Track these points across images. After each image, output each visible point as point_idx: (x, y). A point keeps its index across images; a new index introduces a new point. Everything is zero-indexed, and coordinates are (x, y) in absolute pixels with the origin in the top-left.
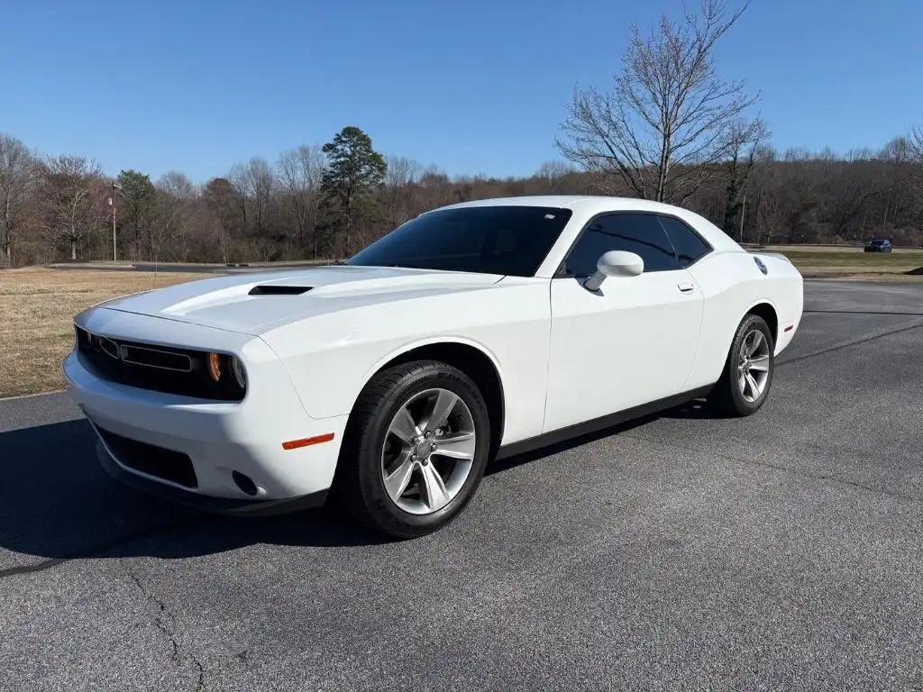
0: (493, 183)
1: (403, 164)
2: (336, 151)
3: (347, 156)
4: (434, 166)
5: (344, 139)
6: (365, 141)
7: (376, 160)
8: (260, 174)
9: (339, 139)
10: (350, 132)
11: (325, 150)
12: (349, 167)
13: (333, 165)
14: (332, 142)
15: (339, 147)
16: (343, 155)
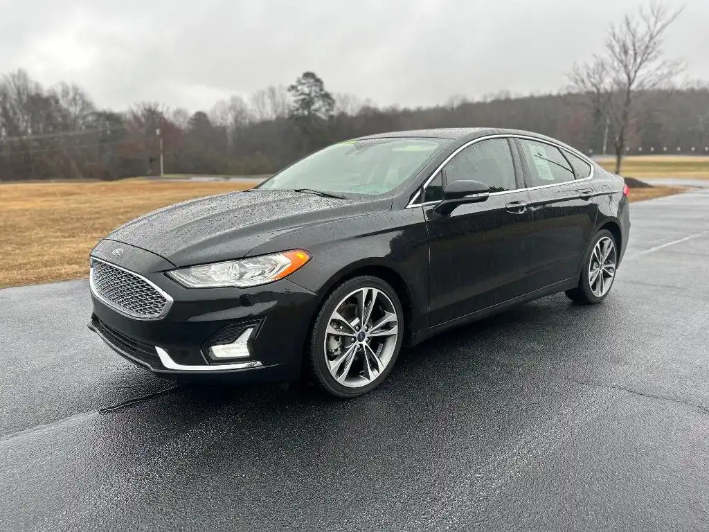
0: (407, 114)
1: (345, 99)
2: (297, 91)
3: (305, 94)
4: (369, 100)
5: (303, 81)
6: (318, 82)
7: (327, 96)
8: (238, 108)
9: (299, 82)
10: (308, 75)
11: (289, 90)
12: (307, 103)
13: (296, 102)
14: (294, 83)
15: (300, 88)
16: (302, 94)
